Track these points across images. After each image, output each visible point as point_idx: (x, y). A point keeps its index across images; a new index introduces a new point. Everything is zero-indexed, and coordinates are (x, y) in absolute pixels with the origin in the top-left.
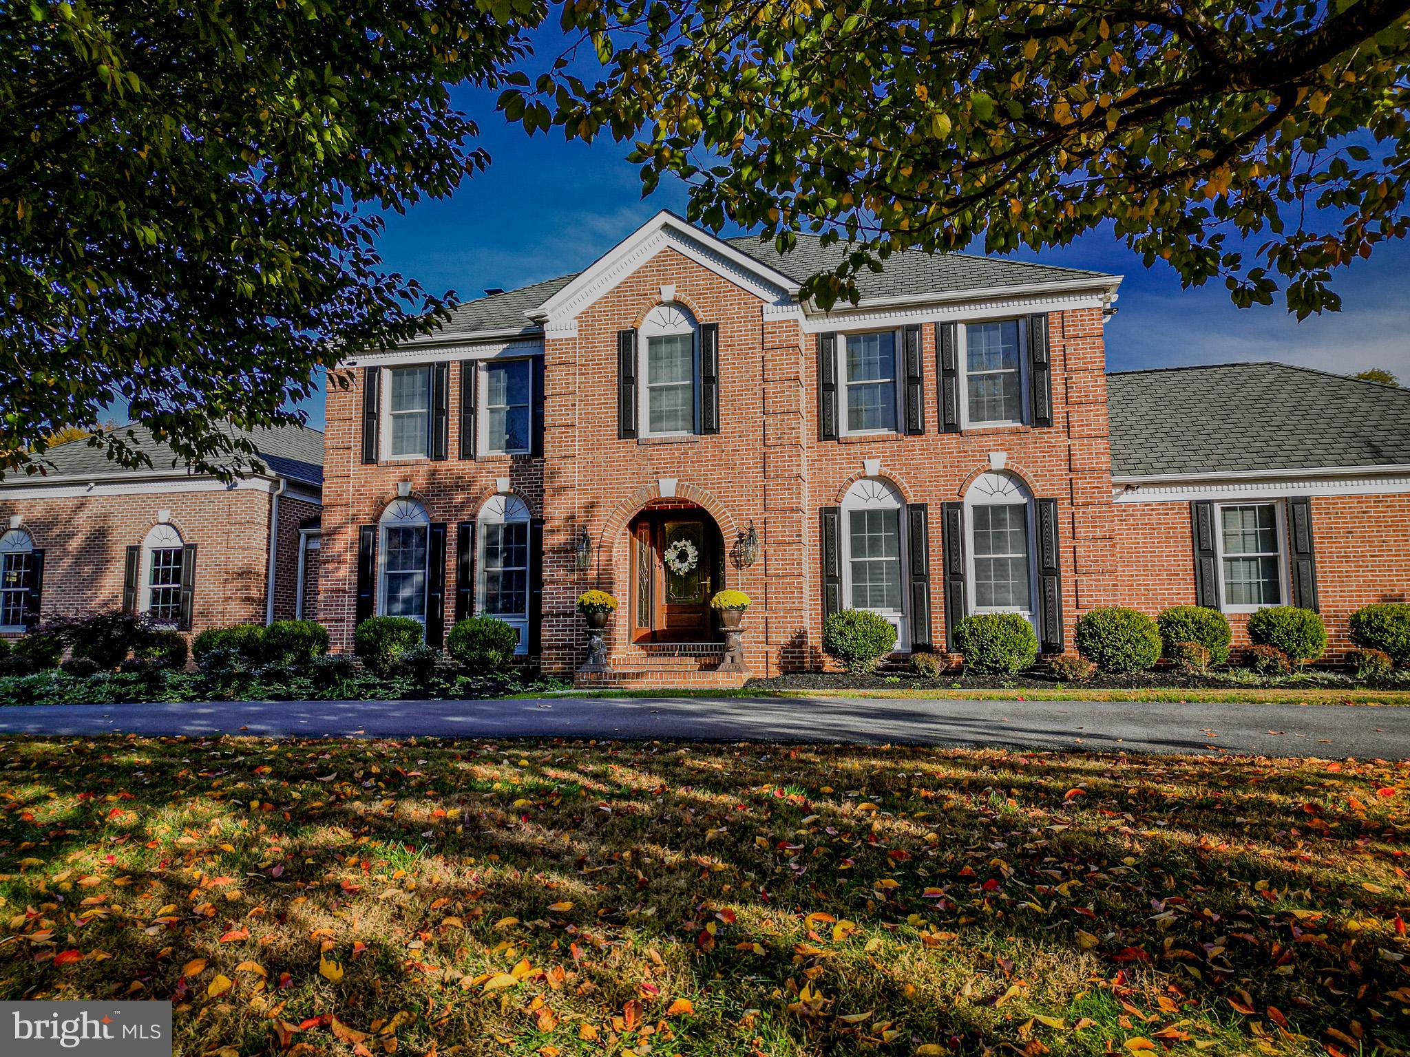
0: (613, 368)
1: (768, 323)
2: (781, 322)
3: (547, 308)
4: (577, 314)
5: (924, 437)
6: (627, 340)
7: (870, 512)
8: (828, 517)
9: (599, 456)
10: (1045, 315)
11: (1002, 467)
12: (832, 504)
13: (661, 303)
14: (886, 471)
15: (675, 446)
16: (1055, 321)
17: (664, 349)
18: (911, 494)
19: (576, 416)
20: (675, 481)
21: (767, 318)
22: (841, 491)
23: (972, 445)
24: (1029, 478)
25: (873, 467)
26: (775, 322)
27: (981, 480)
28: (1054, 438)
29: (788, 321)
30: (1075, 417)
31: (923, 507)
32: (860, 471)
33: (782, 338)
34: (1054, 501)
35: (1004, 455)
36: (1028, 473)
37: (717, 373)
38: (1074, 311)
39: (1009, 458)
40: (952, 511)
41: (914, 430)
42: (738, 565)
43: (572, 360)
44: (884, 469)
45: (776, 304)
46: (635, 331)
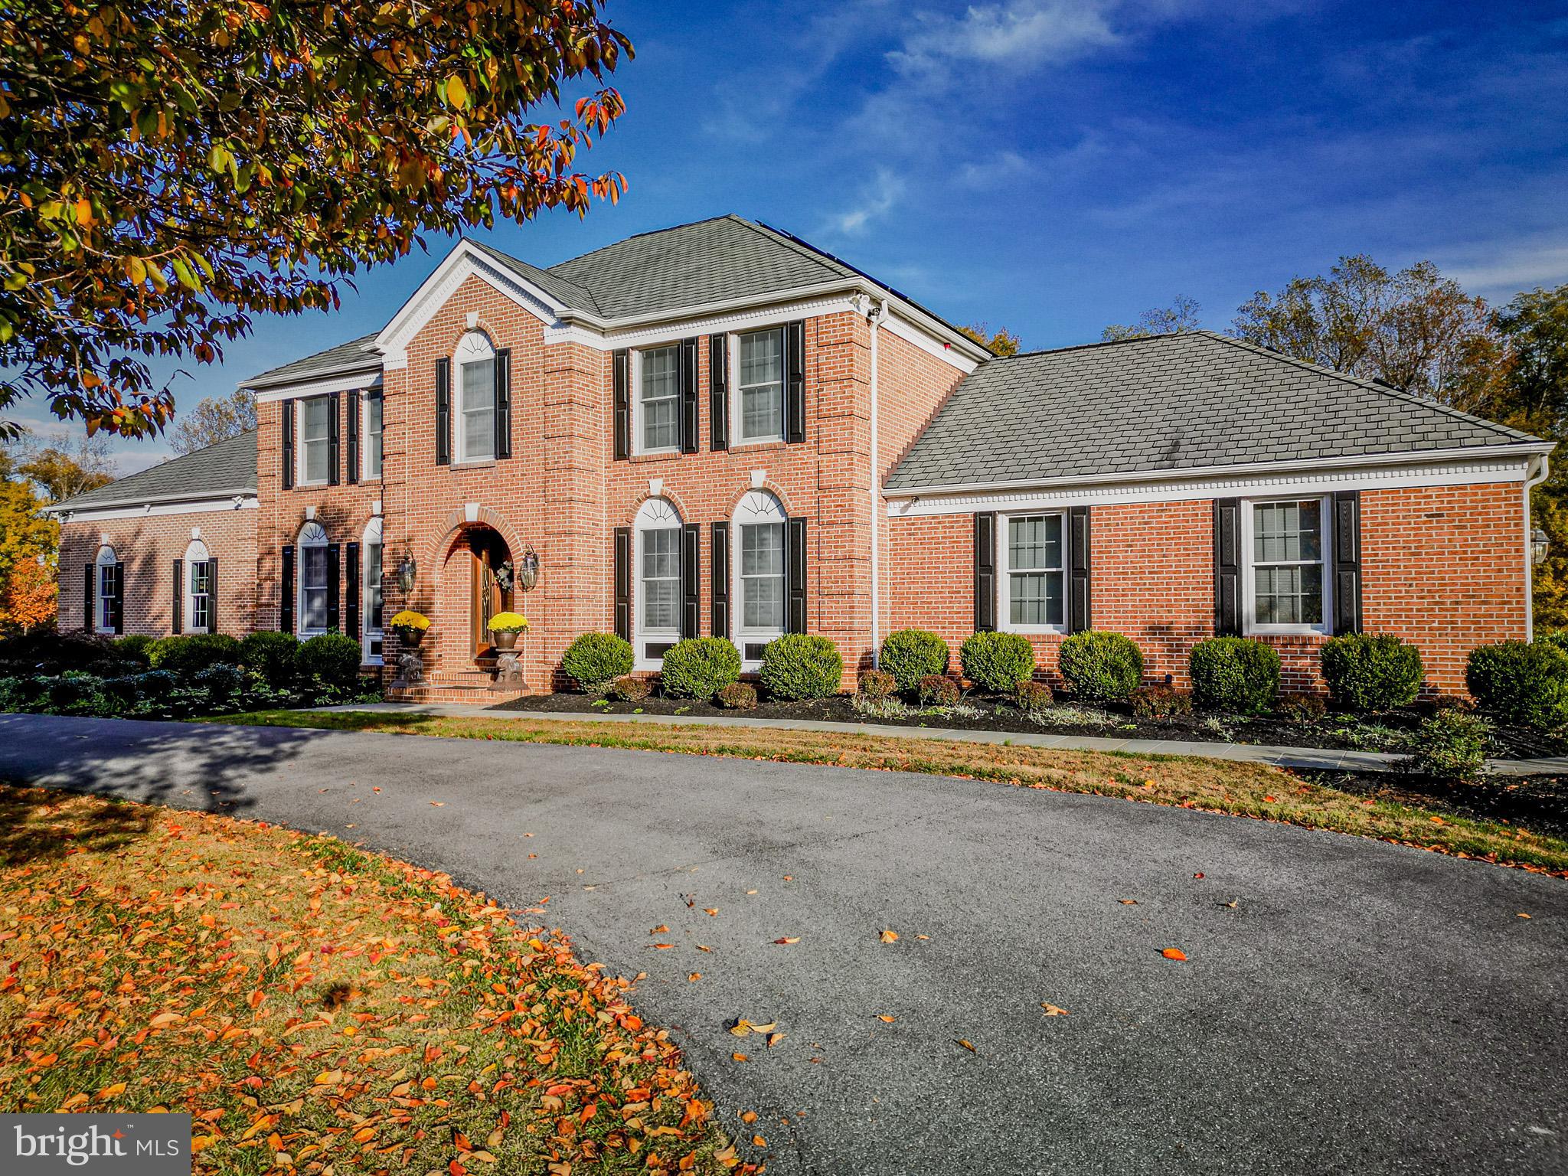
0: (432, 397)
1: (547, 346)
2: (558, 345)
3: (379, 343)
4: (406, 344)
5: (698, 456)
6: (443, 367)
7: (659, 531)
8: (622, 540)
9: (423, 482)
10: (802, 322)
11: (761, 486)
12: (624, 524)
13: (468, 330)
14: (668, 490)
15: (479, 471)
16: (810, 327)
17: (475, 374)
18: (687, 514)
19: (406, 445)
20: (477, 505)
21: (547, 342)
22: (632, 512)
23: (738, 463)
24: (784, 497)
25: (656, 486)
26: (553, 345)
27: (747, 499)
28: (803, 453)
29: (564, 344)
30: (825, 431)
31: (696, 527)
32: (646, 490)
33: (558, 361)
34: (804, 520)
35: (764, 472)
36: (782, 491)
37: (509, 398)
38: (827, 316)
39: (768, 476)
40: (720, 531)
41: (689, 447)
42: (524, 588)
43: (402, 390)
44: (666, 488)
45: (554, 327)
46: (448, 359)
